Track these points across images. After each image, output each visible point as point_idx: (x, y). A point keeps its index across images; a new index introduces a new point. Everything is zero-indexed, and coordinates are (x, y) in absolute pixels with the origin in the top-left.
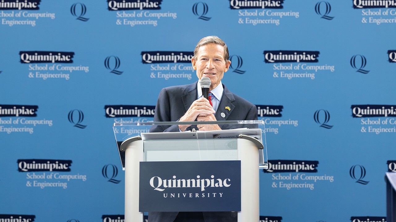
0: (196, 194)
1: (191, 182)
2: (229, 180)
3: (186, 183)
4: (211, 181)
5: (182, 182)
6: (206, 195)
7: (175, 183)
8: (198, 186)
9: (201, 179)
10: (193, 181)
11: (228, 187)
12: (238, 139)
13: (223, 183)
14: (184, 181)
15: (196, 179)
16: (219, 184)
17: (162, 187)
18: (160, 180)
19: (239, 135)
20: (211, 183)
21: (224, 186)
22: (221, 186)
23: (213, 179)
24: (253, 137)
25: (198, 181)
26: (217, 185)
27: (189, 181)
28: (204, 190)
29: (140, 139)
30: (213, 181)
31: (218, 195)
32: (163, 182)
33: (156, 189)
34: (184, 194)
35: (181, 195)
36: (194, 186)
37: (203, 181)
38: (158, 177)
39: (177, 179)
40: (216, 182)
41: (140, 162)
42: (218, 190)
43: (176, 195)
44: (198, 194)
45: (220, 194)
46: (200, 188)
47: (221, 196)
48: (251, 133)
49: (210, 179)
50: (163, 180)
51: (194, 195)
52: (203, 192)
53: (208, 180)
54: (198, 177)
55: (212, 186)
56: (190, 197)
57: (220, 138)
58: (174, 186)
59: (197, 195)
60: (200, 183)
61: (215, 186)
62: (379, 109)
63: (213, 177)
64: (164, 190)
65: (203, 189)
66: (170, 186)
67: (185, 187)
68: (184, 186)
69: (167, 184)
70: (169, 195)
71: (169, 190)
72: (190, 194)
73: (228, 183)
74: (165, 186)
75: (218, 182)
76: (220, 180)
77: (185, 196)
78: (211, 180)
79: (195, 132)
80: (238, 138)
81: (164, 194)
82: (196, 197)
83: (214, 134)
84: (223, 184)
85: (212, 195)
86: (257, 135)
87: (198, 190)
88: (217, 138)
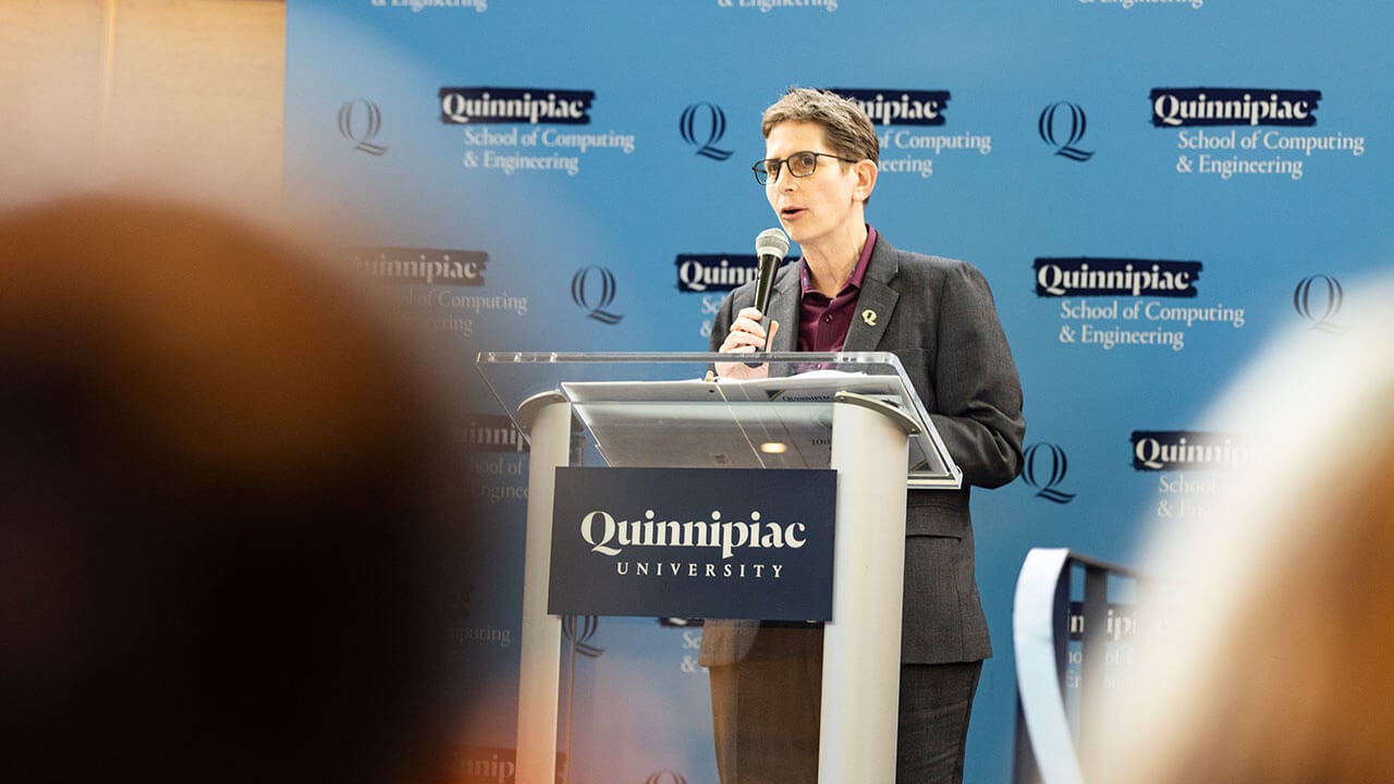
0: (708, 566)
1: (696, 531)
2: (802, 528)
3: (682, 534)
4: (750, 529)
5: (669, 531)
6: (736, 570)
7: (651, 532)
8: (715, 542)
9: (722, 521)
10: (702, 526)
11: (800, 548)
12: (837, 404)
13: (785, 537)
14: (675, 526)
15: (709, 521)
16: (771, 540)
17: (614, 543)
18: (609, 521)
19: (838, 394)
20: (751, 534)
21: (786, 544)
22: (778, 544)
23: (756, 522)
24: (877, 399)
25: (715, 528)
26: (766, 542)
27: (689, 527)
28: (731, 555)
29: (561, 399)
30: (756, 528)
31: (768, 572)
32: (617, 528)
33: (599, 548)
34: (673, 565)
35: (667, 569)
36: (702, 542)
37: (728, 527)
38: (605, 514)
39: (656, 520)
40: (764, 531)
41: (557, 468)
42: (768, 555)
43: (653, 569)
44: (713, 567)
45: (775, 567)
46: (720, 549)
47: (777, 575)
48: (873, 387)
49: (749, 522)
50: (617, 521)
51: (701, 570)
52: (728, 560)
53: (742, 527)
54: (716, 515)
55: (754, 543)
56: (691, 574)
57: (790, 400)
58: (649, 541)
59: (710, 570)
60: (719, 535)
61: (760, 543)
62: (1115, 271)
63: (756, 516)
64: (620, 551)
65: (727, 553)
66: (636, 541)
67: (678, 544)
68: (675, 541)
69: (629, 536)
70: (633, 568)
71: (632, 553)
72: (691, 565)
73: (798, 535)
74: (623, 540)
75: (770, 531)
76: (775, 527)
77: (675, 572)
78: (751, 526)
79: (712, 383)
80: (834, 401)
81: (619, 564)
82: (708, 574)
83: (769, 388)
84: (783, 540)
85: (751, 571)
86: (893, 394)
87: (714, 554)
88: (779, 401)
